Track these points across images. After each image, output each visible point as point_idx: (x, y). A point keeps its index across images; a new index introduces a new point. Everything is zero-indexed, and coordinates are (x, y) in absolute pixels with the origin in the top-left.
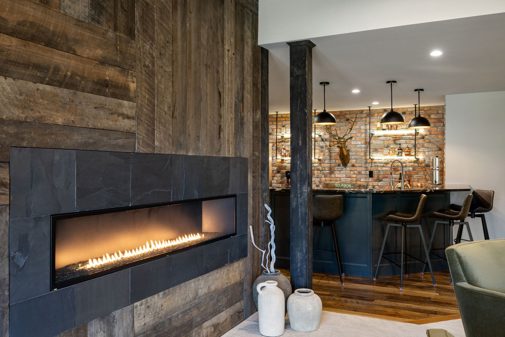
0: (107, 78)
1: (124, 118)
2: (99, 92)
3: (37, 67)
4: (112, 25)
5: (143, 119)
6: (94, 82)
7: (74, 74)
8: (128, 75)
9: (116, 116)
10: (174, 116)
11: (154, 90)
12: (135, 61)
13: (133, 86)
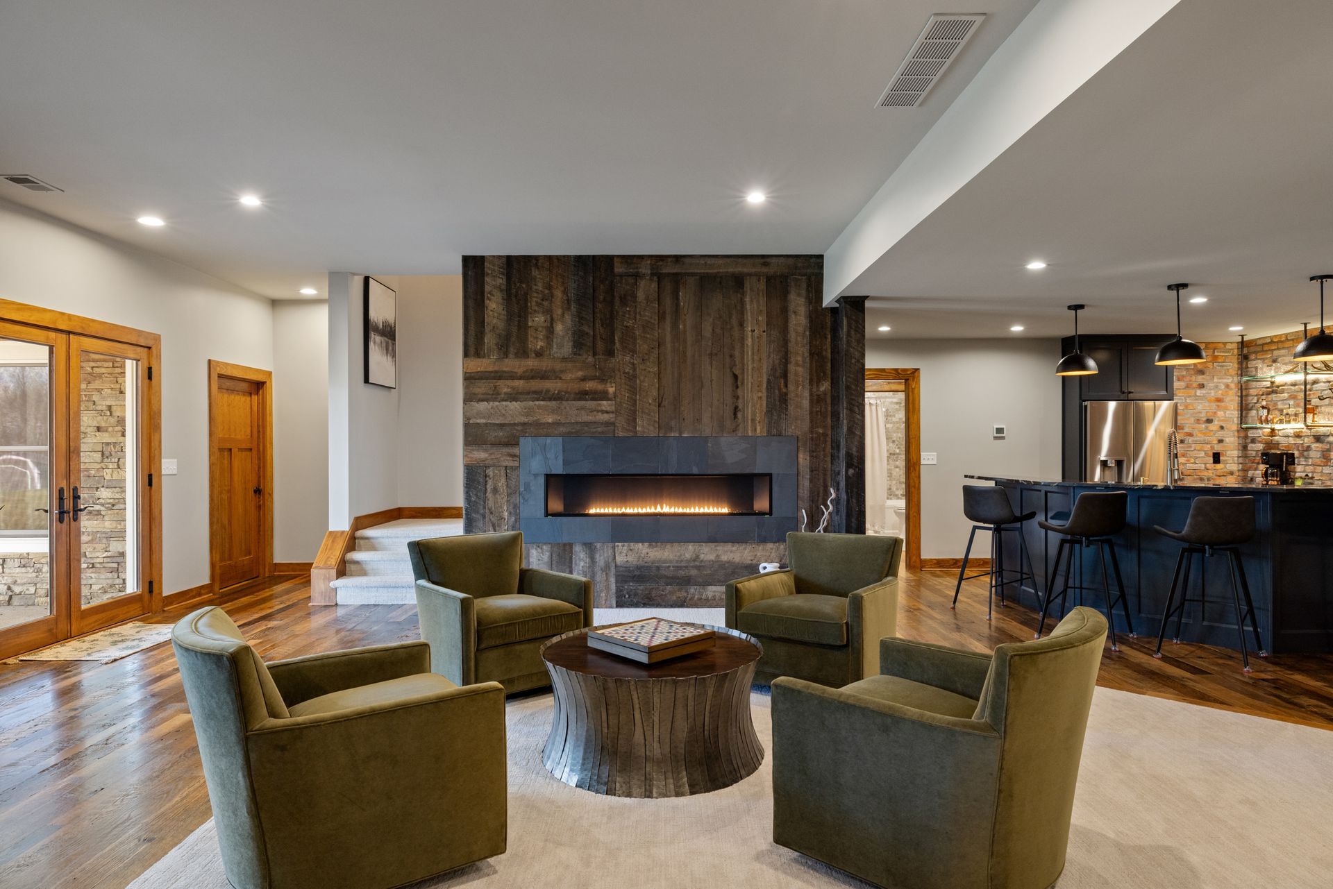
0: (587, 389)
1: (603, 413)
2: (580, 399)
3: (535, 392)
4: (591, 353)
5: (623, 412)
6: (576, 394)
7: (559, 392)
8: (607, 382)
9: (595, 413)
10: (662, 404)
11: (636, 389)
12: (614, 372)
13: (611, 390)
